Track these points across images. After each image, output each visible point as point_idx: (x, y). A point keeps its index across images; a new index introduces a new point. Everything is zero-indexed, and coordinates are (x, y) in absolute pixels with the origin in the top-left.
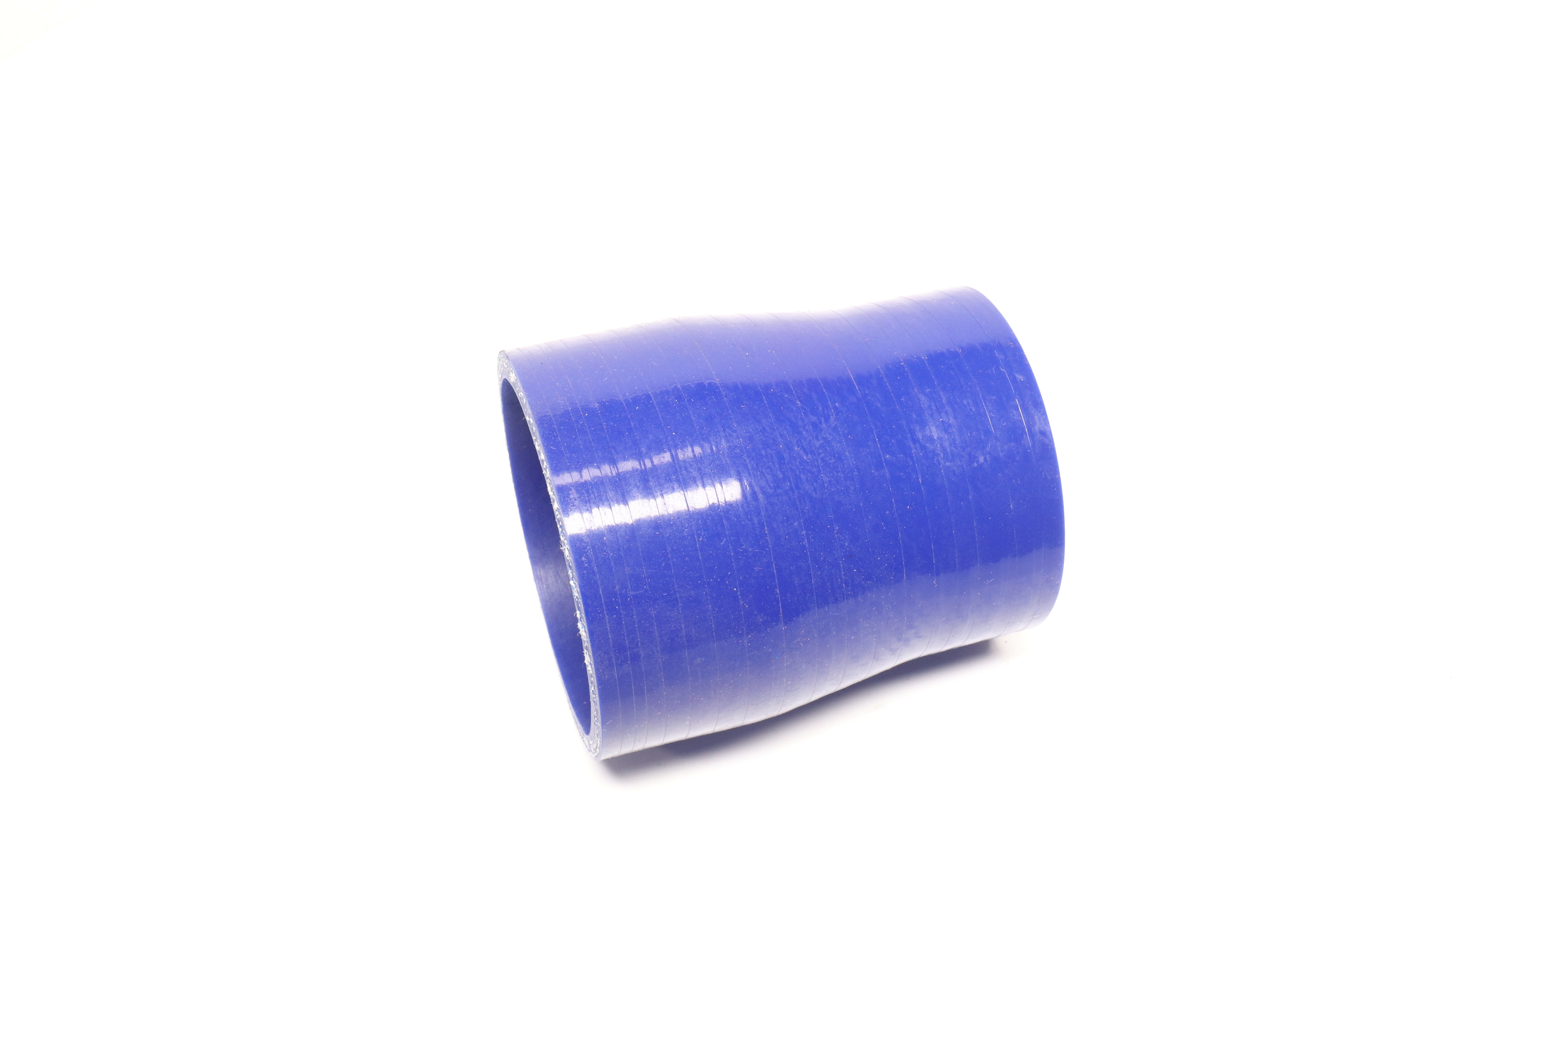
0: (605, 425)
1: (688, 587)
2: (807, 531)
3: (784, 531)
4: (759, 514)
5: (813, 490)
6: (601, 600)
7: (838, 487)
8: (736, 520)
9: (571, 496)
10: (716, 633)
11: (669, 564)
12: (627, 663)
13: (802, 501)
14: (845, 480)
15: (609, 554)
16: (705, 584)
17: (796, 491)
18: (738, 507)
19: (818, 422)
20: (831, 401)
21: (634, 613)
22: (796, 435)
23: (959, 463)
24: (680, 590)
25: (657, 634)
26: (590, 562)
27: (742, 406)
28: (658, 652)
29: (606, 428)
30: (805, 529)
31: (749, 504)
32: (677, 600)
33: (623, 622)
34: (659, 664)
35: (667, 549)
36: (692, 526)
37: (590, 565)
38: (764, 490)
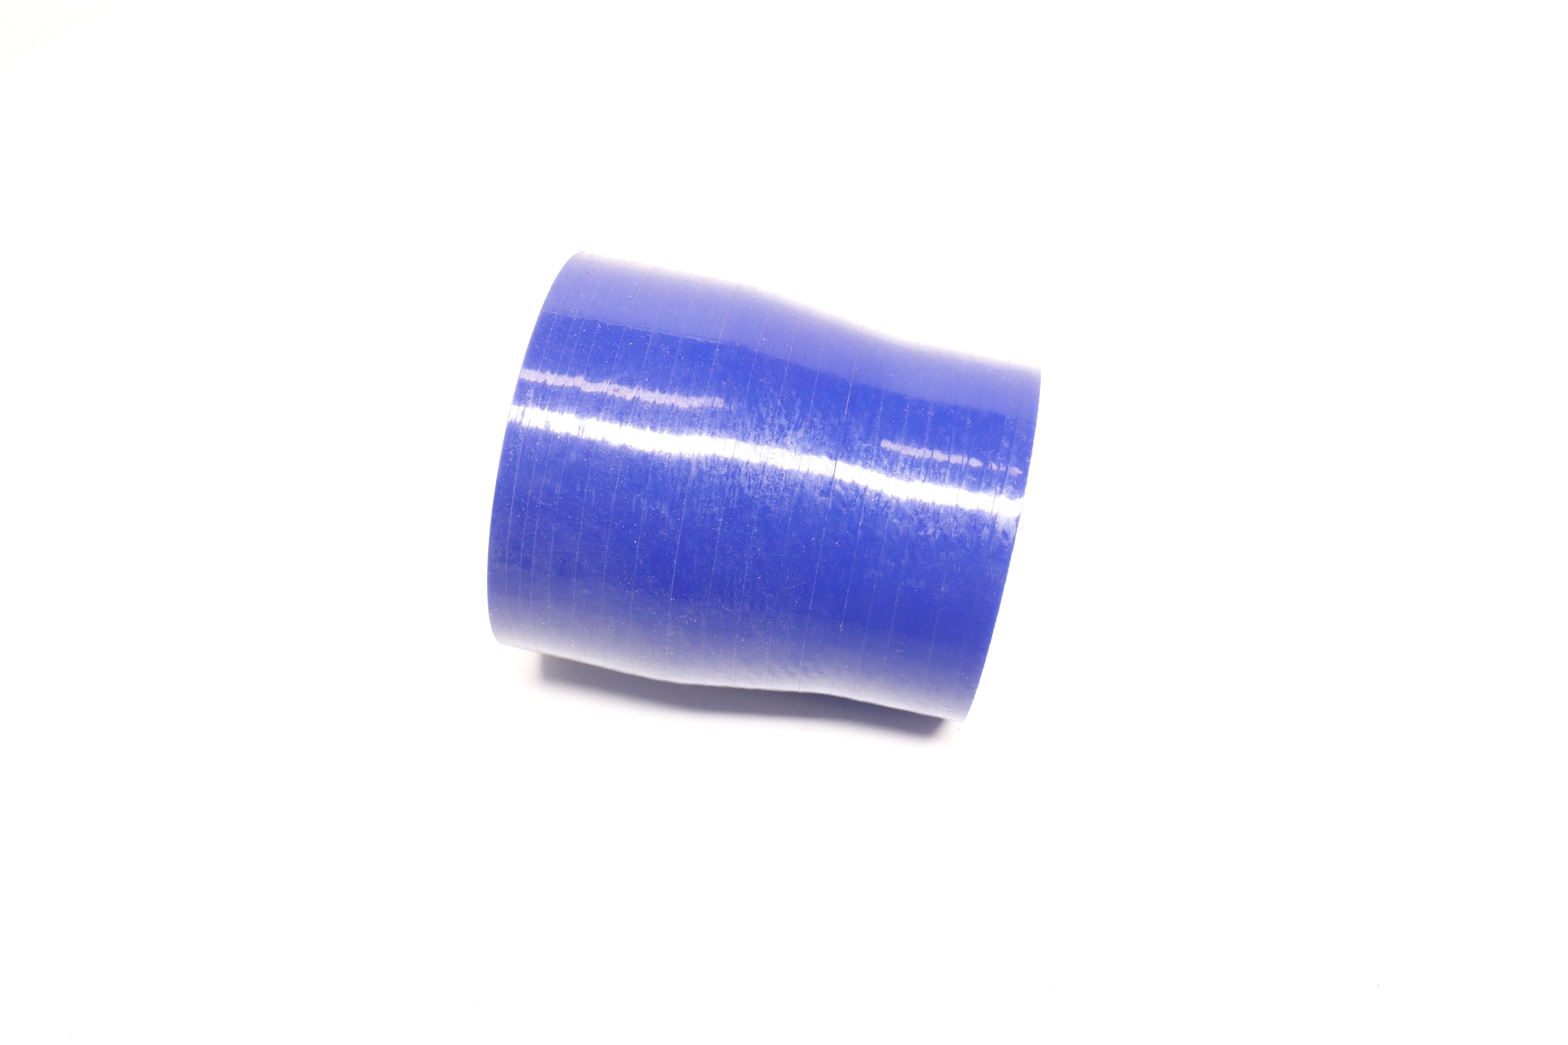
0: (593, 346)
1: (593, 520)
2: (724, 520)
3: (702, 510)
4: (685, 484)
5: (747, 485)
6: (511, 496)
7: (774, 494)
8: (661, 479)
9: (527, 394)
10: (606, 573)
11: (584, 491)
12: (518, 563)
13: (732, 491)
14: (784, 490)
15: (534, 459)
16: (609, 525)
17: (730, 479)
18: (669, 469)
19: (786, 427)
20: (812, 413)
21: (537, 521)
22: (758, 429)
23: (907, 525)
24: (585, 519)
25: (552, 549)
26: (515, 458)
27: (723, 382)
28: (548, 565)
29: (592, 349)
30: (723, 518)
31: (680, 472)
32: (579, 527)
33: (525, 525)
34: (548, 578)
35: (587, 478)
36: (619, 467)
37: (514, 461)
38: (699, 465)
